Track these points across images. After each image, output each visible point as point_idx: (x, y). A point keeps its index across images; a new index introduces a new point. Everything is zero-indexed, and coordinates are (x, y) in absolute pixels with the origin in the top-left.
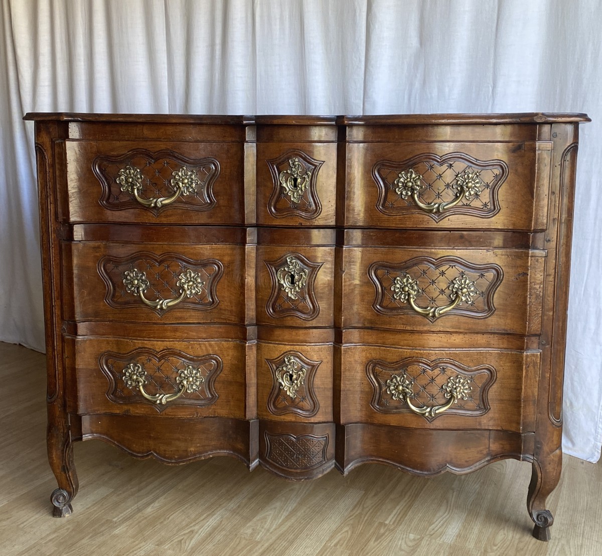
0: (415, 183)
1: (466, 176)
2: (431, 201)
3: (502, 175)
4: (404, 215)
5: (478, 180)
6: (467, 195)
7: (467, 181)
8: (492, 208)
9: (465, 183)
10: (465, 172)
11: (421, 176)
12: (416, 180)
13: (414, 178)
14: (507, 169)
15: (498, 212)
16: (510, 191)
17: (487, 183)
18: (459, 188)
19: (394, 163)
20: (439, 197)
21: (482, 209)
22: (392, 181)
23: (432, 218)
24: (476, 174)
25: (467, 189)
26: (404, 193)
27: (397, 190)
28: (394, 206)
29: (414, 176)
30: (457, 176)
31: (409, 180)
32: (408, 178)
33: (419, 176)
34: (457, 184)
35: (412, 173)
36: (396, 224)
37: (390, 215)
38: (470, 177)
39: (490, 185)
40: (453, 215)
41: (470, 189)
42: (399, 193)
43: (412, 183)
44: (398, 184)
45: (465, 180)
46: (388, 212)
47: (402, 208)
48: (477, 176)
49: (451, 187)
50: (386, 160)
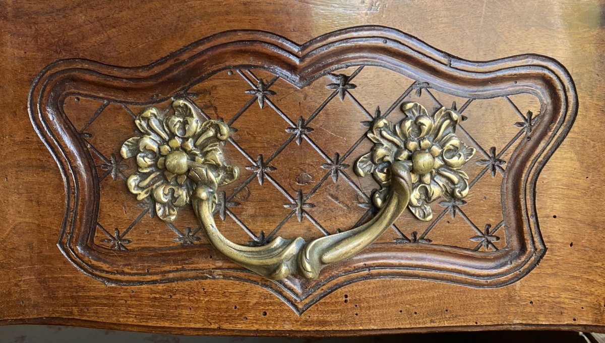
0: (205, 154)
1: (408, 124)
2: (273, 228)
3: (553, 119)
4: (171, 280)
5: (455, 142)
6: (415, 202)
7: (412, 145)
8: (515, 242)
9: (405, 154)
10: (402, 109)
11: (225, 130)
12: (202, 147)
13: (196, 137)
14: (571, 94)
15: (538, 262)
16: (583, 183)
17: (494, 149)
18: (381, 176)
19: (116, 72)
20: (302, 211)
21: (476, 250)
22: (110, 148)
23: (281, 293)
24: (449, 116)
25: (414, 178)
26: (162, 194)
27: (133, 181)
28: (131, 246)
29: (195, 125)
30: (371, 125)
31: (177, 142)
32: (172, 135)
33: (218, 130)
34: (372, 158)
35: (186, 113)
36: (141, 316)
37: (117, 281)
38: (426, 128)
39: (506, 157)
40: (365, 278)
41: (427, 178)
42: (142, 196)
43: (192, 157)
44: (134, 158)
45: (406, 139)
46: (105, 267)
47: (163, 255)
48: (454, 124)
49: (348, 171)
50: (84, 60)
